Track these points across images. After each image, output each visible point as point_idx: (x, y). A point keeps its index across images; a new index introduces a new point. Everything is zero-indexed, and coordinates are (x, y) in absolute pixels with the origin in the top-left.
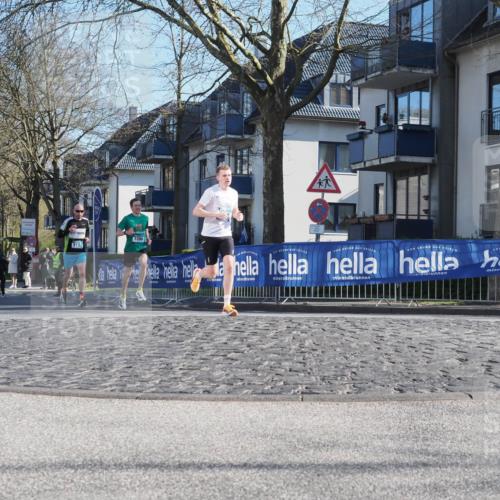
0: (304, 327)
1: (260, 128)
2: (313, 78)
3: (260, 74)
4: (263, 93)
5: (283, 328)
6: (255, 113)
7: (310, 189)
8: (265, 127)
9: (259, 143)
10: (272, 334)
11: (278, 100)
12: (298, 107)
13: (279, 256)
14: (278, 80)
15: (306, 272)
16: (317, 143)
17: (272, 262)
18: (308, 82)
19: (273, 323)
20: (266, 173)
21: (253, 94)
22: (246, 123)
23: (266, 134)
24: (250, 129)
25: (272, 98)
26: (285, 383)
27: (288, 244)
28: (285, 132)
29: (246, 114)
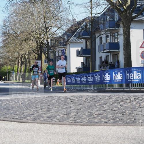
0: (141, 98)
1: (121, 25)
2: (141, 6)
3: (121, 5)
4: (122, 12)
5: (133, 99)
6: (120, 20)
7: (141, 47)
8: (123, 25)
9: (121, 31)
10: (129, 101)
11: (128, 15)
12: (136, 17)
13: (130, 72)
14: (128, 7)
15: (140, 78)
16: (143, 30)
17: (127, 74)
18: (139, 7)
19: (129, 97)
20: (124, 41)
21: (119, 13)
22: (116, 23)
23: (124, 27)
24: (118, 26)
25: (126, 14)
26: (135, 119)
27: (133, 68)
28: (131, 26)
29: (116, 20)
